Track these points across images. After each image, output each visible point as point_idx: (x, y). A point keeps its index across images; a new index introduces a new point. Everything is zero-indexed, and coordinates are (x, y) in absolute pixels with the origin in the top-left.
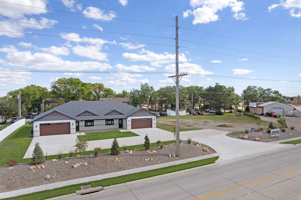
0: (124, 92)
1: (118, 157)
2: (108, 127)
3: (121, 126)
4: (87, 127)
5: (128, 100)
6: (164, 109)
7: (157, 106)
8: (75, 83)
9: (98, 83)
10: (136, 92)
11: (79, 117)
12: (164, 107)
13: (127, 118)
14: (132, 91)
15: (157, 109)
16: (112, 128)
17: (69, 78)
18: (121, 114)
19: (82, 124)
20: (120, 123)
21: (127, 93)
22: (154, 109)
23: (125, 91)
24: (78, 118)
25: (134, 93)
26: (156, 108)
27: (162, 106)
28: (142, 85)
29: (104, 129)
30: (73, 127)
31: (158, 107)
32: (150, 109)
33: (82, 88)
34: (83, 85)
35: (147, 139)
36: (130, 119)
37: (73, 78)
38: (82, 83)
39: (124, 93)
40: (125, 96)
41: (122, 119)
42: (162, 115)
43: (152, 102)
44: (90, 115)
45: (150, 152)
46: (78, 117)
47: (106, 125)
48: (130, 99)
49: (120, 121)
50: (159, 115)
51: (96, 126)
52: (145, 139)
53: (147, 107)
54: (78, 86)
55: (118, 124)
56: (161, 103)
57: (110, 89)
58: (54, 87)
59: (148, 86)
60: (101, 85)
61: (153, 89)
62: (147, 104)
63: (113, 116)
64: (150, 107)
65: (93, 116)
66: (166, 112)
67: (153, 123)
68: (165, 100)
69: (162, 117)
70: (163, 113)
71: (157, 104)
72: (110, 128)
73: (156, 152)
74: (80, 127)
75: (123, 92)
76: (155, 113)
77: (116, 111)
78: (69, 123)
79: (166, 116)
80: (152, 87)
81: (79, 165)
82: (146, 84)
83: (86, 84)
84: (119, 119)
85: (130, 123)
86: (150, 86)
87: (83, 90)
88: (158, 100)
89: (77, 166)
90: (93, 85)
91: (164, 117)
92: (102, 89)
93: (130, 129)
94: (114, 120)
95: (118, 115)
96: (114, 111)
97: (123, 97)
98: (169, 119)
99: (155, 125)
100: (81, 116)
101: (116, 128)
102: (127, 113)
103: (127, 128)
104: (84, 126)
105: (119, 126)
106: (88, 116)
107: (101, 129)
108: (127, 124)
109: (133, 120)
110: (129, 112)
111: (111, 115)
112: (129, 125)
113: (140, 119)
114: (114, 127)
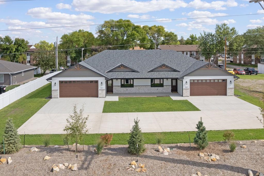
0: (192, 37)
1: (137, 161)
2: (155, 89)
3: (175, 89)
4: (124, 89)
5: (197, 48)
6: (253, 63)
7: (242, 57)
8: (124, 26)
9: (157, 26)
10: (209, 36)
11: (112, 73)
12: (254, 59)
13: (183, 78)
14: (203, 35)
15: (242, 62)
16: (161, 91)
17: (118, 20)
18: (174, 71)
19: (117, 83)
20: (174, 84)
21: (197, 39)
23: (193, 35)
24: (110, 76)
25: (206, 39)
26: (240, 60)
27: (250, 57)
28: (218, 26)
29: (149, 92)
30: (102, 87)
31: (244, 58)
33: (134, 32)
34: (135, 29)
35: (201, 128)
36: (187, 80)
37: (122, 20)
38: (134, 25)
39: (192, 39)
40: (193, 42)
41: (176, 79)
42: (249, 72)
43: (231, 52)
44: (127, 71)
45: (206, 158)
46: (110, 73)
47: (152, 86)
48: (199, 47)
49: (174, 82)
50: (244, 72)
51: (137, 88)
52: (198, 128)
54: (128, 29)
55: (171, 87)
56: (249, 52)
57: (173, 34)
58: (101, 32)
59: (228, 28)
60: (161, 28)
61: (235, 31)
63: (161, 73)
65: (131, 73)
66: (257, 66)
67: (228, 87)
68: (255, 48)
69: (249, 76)
70: (251, 68)
71: (242, 55)
72: (157, 91)
73: (218, 157)
74: (114, 87)
77: (167, 67)
78: (97, 82)
79: (256, 74)
80: (233, 29)
81: (63, 167)
82: (225, 25)
83: (138, 27)
84: (172, 79)
85: (188, 86)
86: (231, 28)
87: (133, 35)
88: (244, 48)
89: (60, 169)
90: (150, 28)
91: (253, 76)
92: (161, 33)
93: (188, 96)
94: (164, 79)
95: (169, 72)
96: (163, 66)
97: (191, 44)
98: (260, 80)
99: (231, 91)
100: (114, 72)
101: (166, 92)
102: (184, 70)
103: (183, 94)
104: (120, 87)
105: (172, 89)
106: (124, 73)
107: (145, 92)
108: (183, 88)
109: (192, 81)
110: (187, 68)
111: (158, 71)
112: (186, 89)
113: (206, 80)
114: (164, 91)
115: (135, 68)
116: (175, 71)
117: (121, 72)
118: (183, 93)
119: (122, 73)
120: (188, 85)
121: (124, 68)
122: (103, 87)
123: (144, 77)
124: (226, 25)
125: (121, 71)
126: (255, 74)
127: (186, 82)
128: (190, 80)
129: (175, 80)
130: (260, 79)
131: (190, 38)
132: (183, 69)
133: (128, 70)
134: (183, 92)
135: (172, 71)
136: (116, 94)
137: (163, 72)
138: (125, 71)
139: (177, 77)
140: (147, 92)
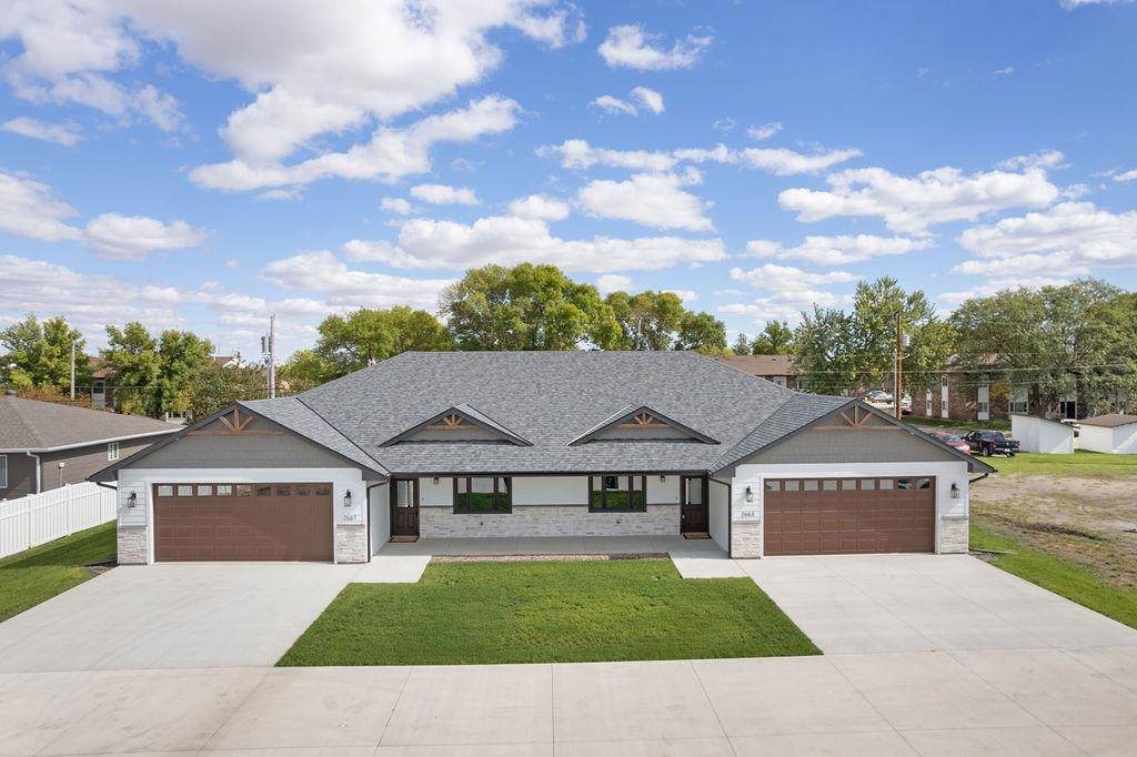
0: (773, 330)
2: (608, 524)
3: (697, 523)
4: (471, 520)
5: (789, 364)
9: (655, 292)
10: (831, 324)
13: (729, 470)
14: (813, 319)
15: (945, 414)
16: (634, 531)
17: (515, 267)
18: (693, 440)
19: (437, 495)
20: (694, 497)
21: (789, 336)
22: (929, 412)
23: (777, 325)
25: (821, 333)
26: (937, 406)
27: (973, 395)
28: (863, 288)
29: (580, 533)
30: (351, 515)
31: (951, 400)
32: (905, 413)
34: (573, 296)
36: (751, 480)
37: (530, 266)
38: (571, 285)
39: (774, 337)
40: (778, 348)
41: (705, 477)
42: (983, 447)
43: (916, 377)
44: (475, 441)
46: (396, 448)
47: (592, 509)
48: (799, 361)
49: (694, 487)
50: (967, 448)
51: (530, 514)
53: (889, 402)
55: (678, 510)
56: (968, 381)
57: (710, 319)
59: (898, 294)
60: (668, 299)
61: (924, 304)
62: (888, 392)
63: (633, 448)
64: (907, 402)
65: (493, 447)
66: (1008, 428)
70: (988, 434)
74: (422, 512)
75: (769, 330)
76: (940, 432)
78: (326, 490)
79: (1014, 454)
80: (916, 298)
82: (888, 283)
84: (685, 476)
85: (757, 508)
86: (909, 294)
88: (954, 364)
92: (671, 316)
93: (753, 554)
94: (648, 477)
95: (670, 446)
96: (640, 416)
97: (772, 352)
98: (1035, 479)
99: (955, 532)
100: (416, 446)
101: (659, 533)
102: (739, 435)
103: (733, 547)
104: (452, 510)
105: (683, 521)
106: (463, 448)
107: (560, 534)
108: (733, 519)
109: (776, 487)
110: (751, 428)
111: (619, 440)
112: (746, 523)
113: (839, 481)
114: (650, 529)
115: (516, 427)
116: (696, 438)
117: (446, 446)
118: (733, 542)
119: (453, 446)
120: (755, 502)
121: (463, 427)
122: (357, 512)
123: (547, 469)
124: (891, 284)
125: (447, 441)
126: (1006, 453)
127: (748, 490)
128: (765, 480)
129: (700, 480)
130: (1032, 473)
131: (768, 335)
132: (730, 429)
133: (481, 436)
134: (733, 537)
135: (684, 440)
136: (433, 544)
137: (639, 445)
138: (468, 442)
139: (702, 466)
140: (571, 535)
